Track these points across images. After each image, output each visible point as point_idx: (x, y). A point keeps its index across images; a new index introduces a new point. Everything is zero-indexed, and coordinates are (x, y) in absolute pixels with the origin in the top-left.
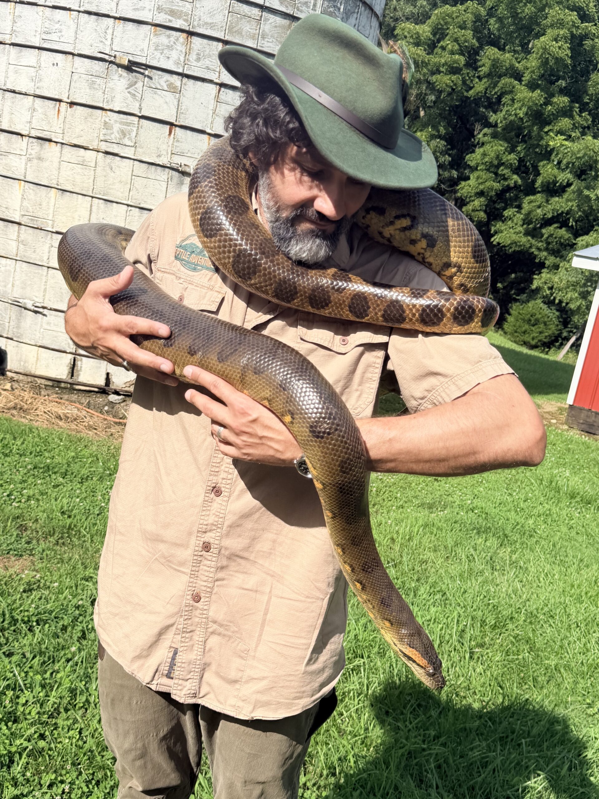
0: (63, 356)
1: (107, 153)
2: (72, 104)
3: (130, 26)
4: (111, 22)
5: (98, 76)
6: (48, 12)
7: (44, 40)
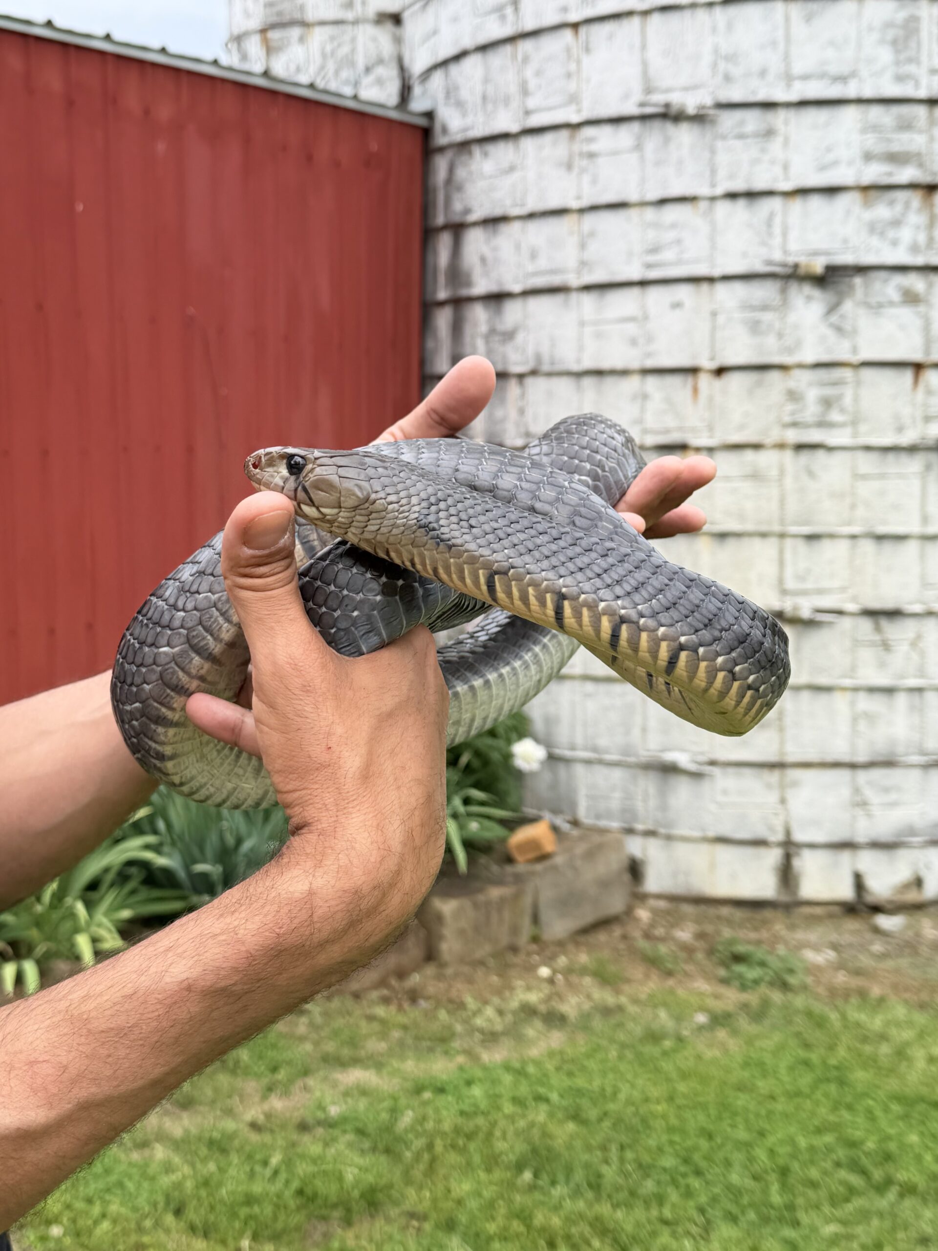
0: (762, 851)
1: (800, 447)
2: (720, 371)
3: (816, 202)
4: (776, 203)
5: (765, 308)
6: (650, 214)
7: (649, 266)
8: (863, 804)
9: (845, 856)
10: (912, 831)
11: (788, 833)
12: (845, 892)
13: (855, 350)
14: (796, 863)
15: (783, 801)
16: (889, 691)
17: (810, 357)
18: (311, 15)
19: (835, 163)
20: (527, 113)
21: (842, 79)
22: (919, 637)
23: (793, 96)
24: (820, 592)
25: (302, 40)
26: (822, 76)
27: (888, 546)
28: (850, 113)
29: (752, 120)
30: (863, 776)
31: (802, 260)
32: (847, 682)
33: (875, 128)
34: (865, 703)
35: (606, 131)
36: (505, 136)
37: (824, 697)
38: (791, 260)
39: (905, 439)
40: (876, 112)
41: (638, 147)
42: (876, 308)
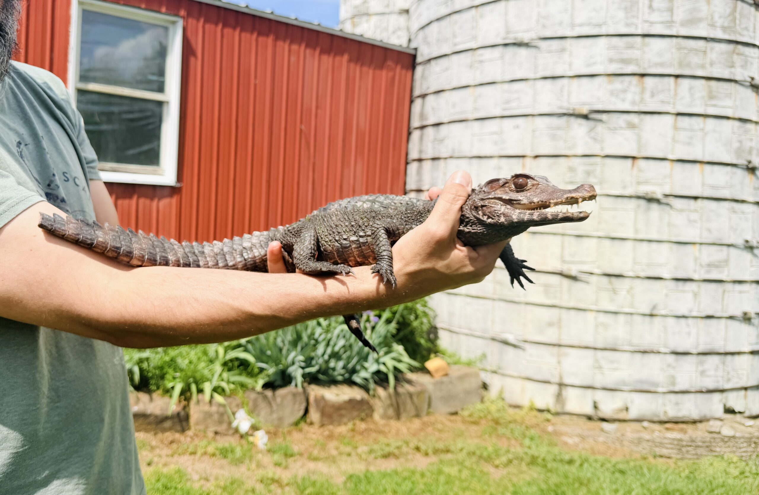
0: (547, 385)
2: (536, 157)
3: (584, 80)
4: (565, 81)
5: (559, 128)
6: (506, 86)
7: (505, 109)
8: (600, 367)
9: (589, 392)
10: (624, 383)
11: (561, 378)
12: (589, 410)
13: (602, 149)
14: (564, 393)
15: (559, 362)
16: (616, 313)
17: (580, 152)
18: (372, 11)
19: (595, 63)
20: (455, 45)
21: (599, 26)
22: (631, 288)
23: (575, 34)
24: (582, 263)
25: (367, 21)
26: (589, 24)
27: (616, 242)
28: (602, 41)
29: (555, 44)
30: (600, 354)
31: (577, 107)
32: (594, 307)
33: (615, 48)
34: (603, 318)
35: (489, 50)
36: (445, 55)
37: (581, 313)
38: (571, 107)
39: (627, 193)
40: (616, 41)
41: (502, 57)
42: (614, 130)
